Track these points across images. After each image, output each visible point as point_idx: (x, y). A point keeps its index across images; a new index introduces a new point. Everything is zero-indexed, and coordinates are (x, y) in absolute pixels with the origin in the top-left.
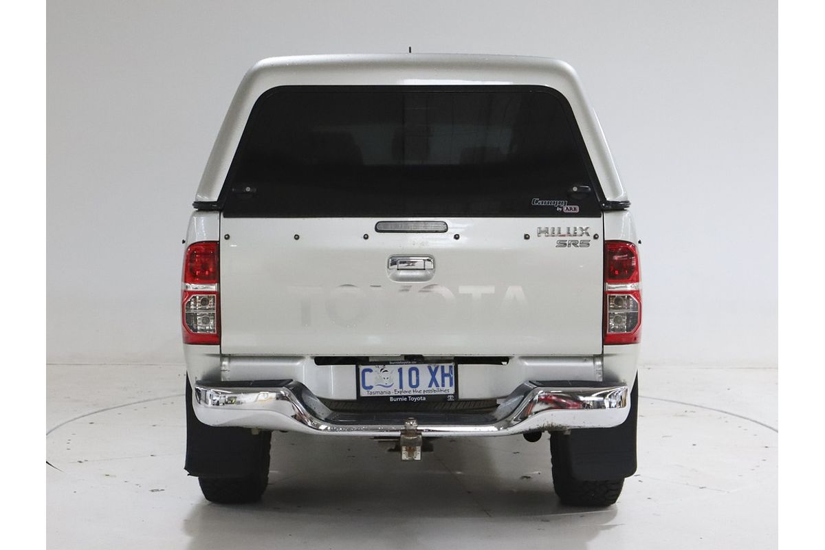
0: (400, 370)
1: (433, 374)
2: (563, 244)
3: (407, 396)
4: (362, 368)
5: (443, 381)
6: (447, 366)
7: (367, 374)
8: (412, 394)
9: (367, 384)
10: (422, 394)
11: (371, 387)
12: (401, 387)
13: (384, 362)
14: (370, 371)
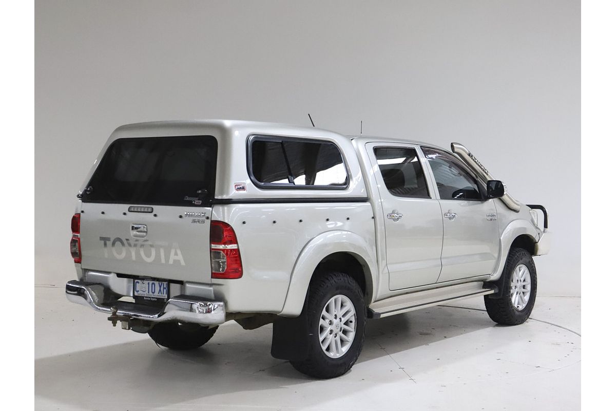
0: (149, 283)
1: (160, 287)
2: (194, 221)
3: (150, 297)
4: (136, 281)
5: (163, 291)
6: (165, 283)
7: (137, 284)
8: (153, 296)
9: (137, 290)
10: (156, 297)
11: (138, 291)
12: (149, 293)
13: (143, 278)
14: (138, 282)
